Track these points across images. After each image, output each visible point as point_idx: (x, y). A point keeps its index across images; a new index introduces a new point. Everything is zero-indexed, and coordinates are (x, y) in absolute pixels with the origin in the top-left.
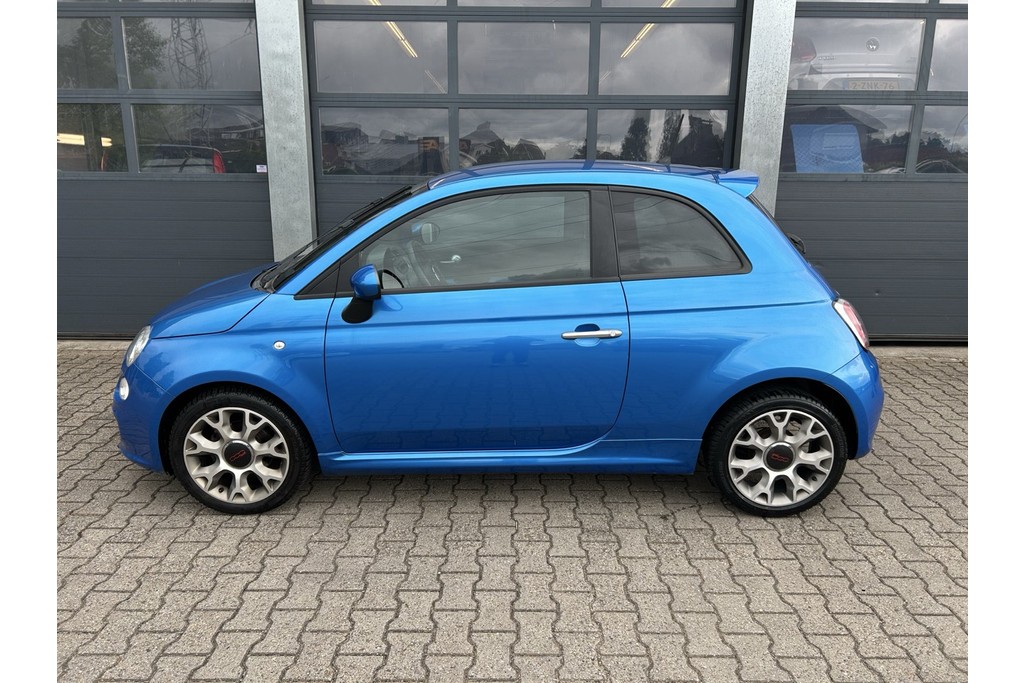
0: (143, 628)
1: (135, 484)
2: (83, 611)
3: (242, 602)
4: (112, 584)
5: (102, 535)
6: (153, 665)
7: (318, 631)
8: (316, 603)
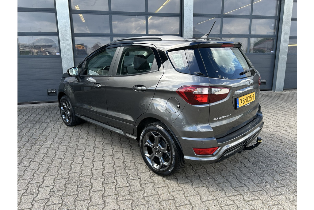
0: (74, 156)
1: (49, 134)
2: (57, 155)
3: (95, 150)
4: (59, 150)
5: (49, 143)
6: (82, 161)
7: (116, 152)
8: (112, 148)
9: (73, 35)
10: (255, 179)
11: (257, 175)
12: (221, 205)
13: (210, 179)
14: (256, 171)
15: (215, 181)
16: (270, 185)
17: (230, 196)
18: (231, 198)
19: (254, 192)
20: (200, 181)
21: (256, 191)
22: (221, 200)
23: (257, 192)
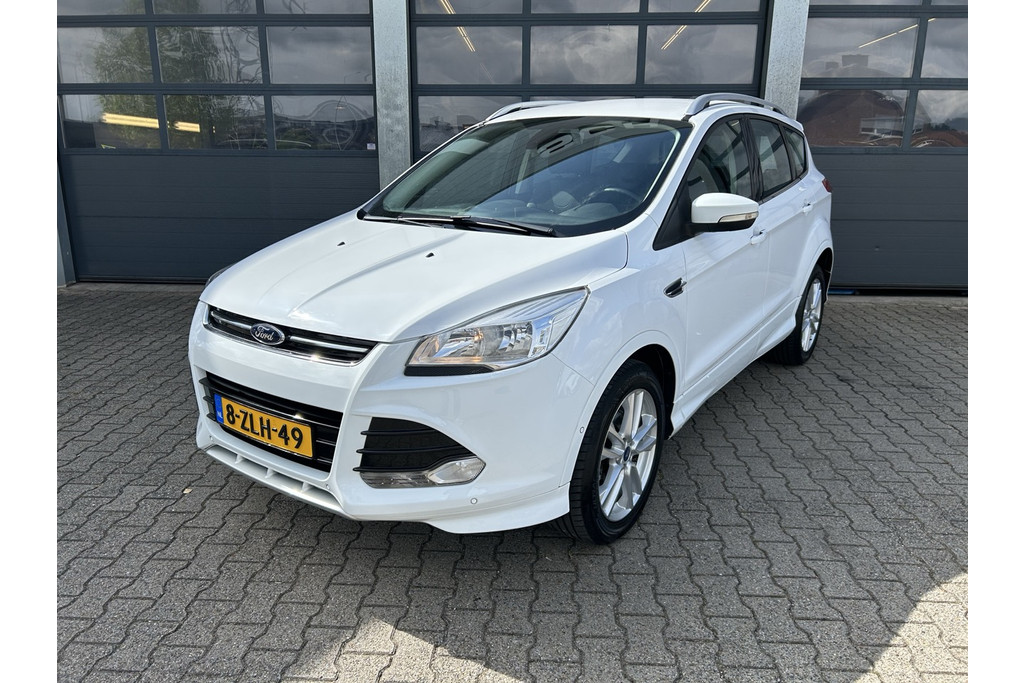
9: (416, 90)
10: (862, 564)
11: (876, 556)
12: (707, 613)
13: (709, 540)
14: (879, 547)
15: (722, 549)
16: (906, 592)
17: (747, 596)
18: (747, 600)
19: (839, 598)
20: (675, 541)
21: (845, 598)
22: (712, 599)
23: (847, 601)
